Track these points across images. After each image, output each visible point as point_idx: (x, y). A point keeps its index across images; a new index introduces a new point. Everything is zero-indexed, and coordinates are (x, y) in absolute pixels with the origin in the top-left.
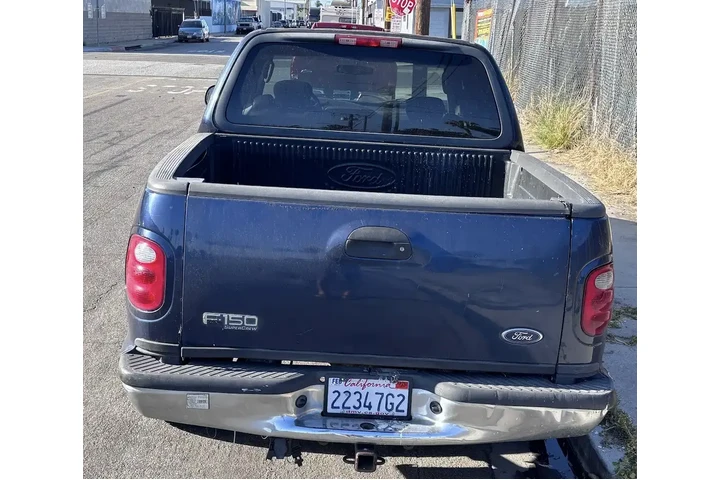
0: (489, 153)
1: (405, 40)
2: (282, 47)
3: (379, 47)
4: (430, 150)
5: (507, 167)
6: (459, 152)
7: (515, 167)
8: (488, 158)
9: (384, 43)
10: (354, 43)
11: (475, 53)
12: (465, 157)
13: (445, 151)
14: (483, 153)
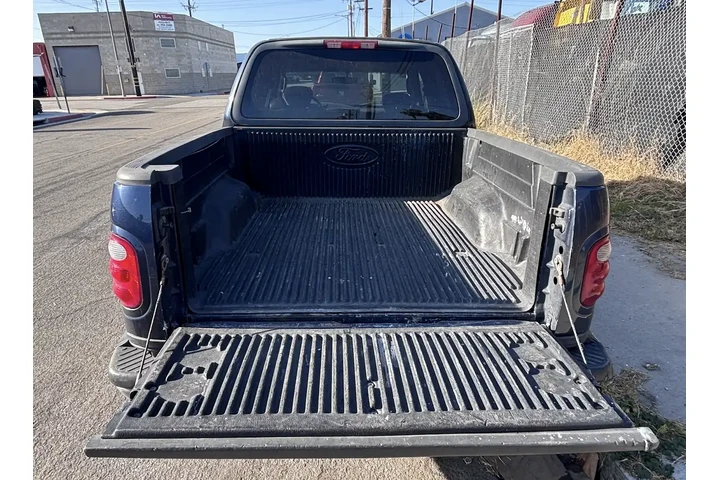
0: (450, 132)
1: (380, 42)
2: (281, 52)
3: (360, 49)
4: (404, 132)
5: (465, 142)
6: (428, 132)
7: (472, 141)
8: (450, 135)
9: (363, 46)
10: (339, 47)
11: (436, 50)
12: (431, 135)
13: (416, 131)
14: (446, 132)
